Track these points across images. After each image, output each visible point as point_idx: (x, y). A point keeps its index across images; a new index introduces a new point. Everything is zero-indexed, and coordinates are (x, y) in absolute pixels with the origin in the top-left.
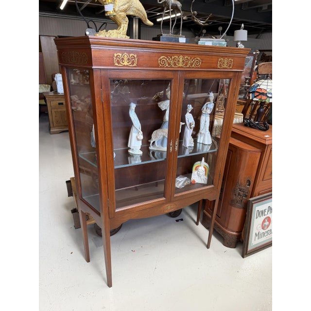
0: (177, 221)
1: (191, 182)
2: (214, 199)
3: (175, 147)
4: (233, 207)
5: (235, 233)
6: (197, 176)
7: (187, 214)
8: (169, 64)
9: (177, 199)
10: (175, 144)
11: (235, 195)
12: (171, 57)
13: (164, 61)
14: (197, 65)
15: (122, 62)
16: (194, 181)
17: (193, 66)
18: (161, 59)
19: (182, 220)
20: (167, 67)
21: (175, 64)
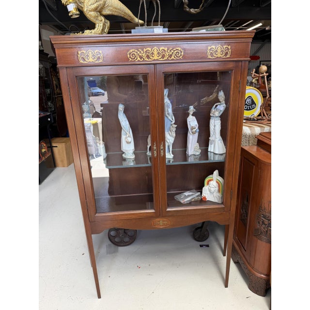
0: (201, 246)
1: (202, 199)
2: (227, 224)
3: (160, 152)
4: (259, 240)
5: (262, 276)
6: (209, 193)
7: (217, 240)
8: (141, 57)
9: (170, 214)
10: (160, 148)
11: (259, 223)
12: (143, 50)
13: (135, 54)
14: (177, 56)
15: (87, 59)
16: (205, 198)
17: (173, 57)
18: (130, 53)
19: (208, 246)
20: (139, 61)
21: (148, 57)
